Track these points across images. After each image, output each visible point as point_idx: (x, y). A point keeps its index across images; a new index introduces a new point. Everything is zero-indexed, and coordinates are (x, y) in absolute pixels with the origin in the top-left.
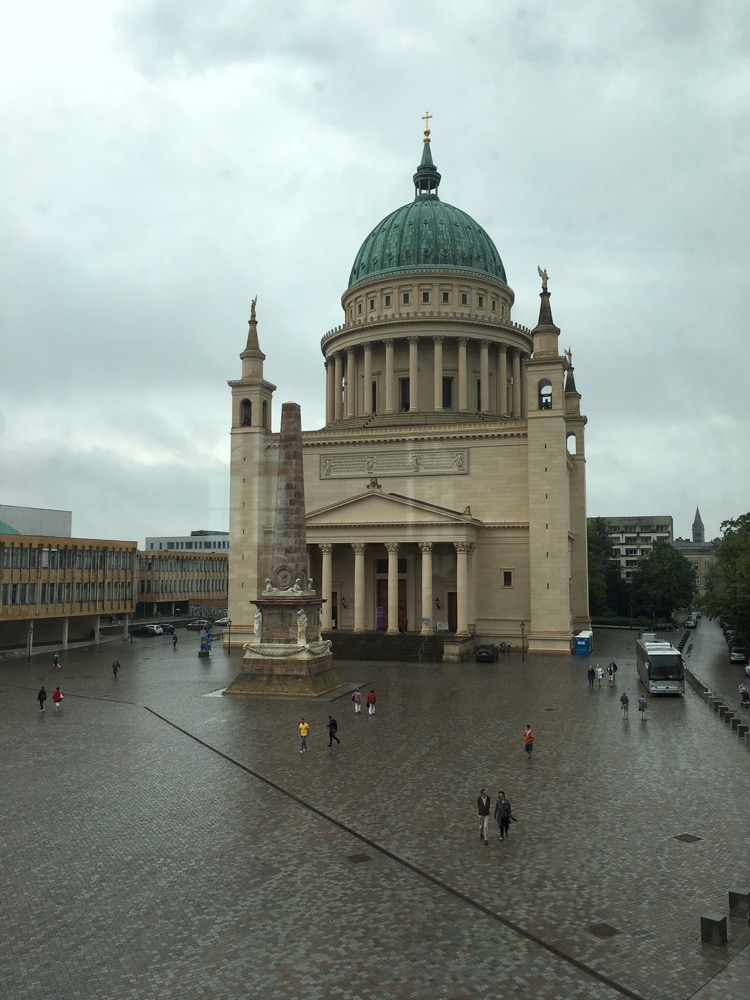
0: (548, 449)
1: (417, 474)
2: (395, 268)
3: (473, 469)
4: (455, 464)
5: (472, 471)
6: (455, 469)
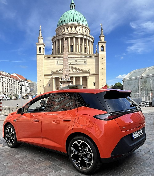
0: (103, 59)
1: (76, 64)
3: (87, 63)
6: (84, 63)
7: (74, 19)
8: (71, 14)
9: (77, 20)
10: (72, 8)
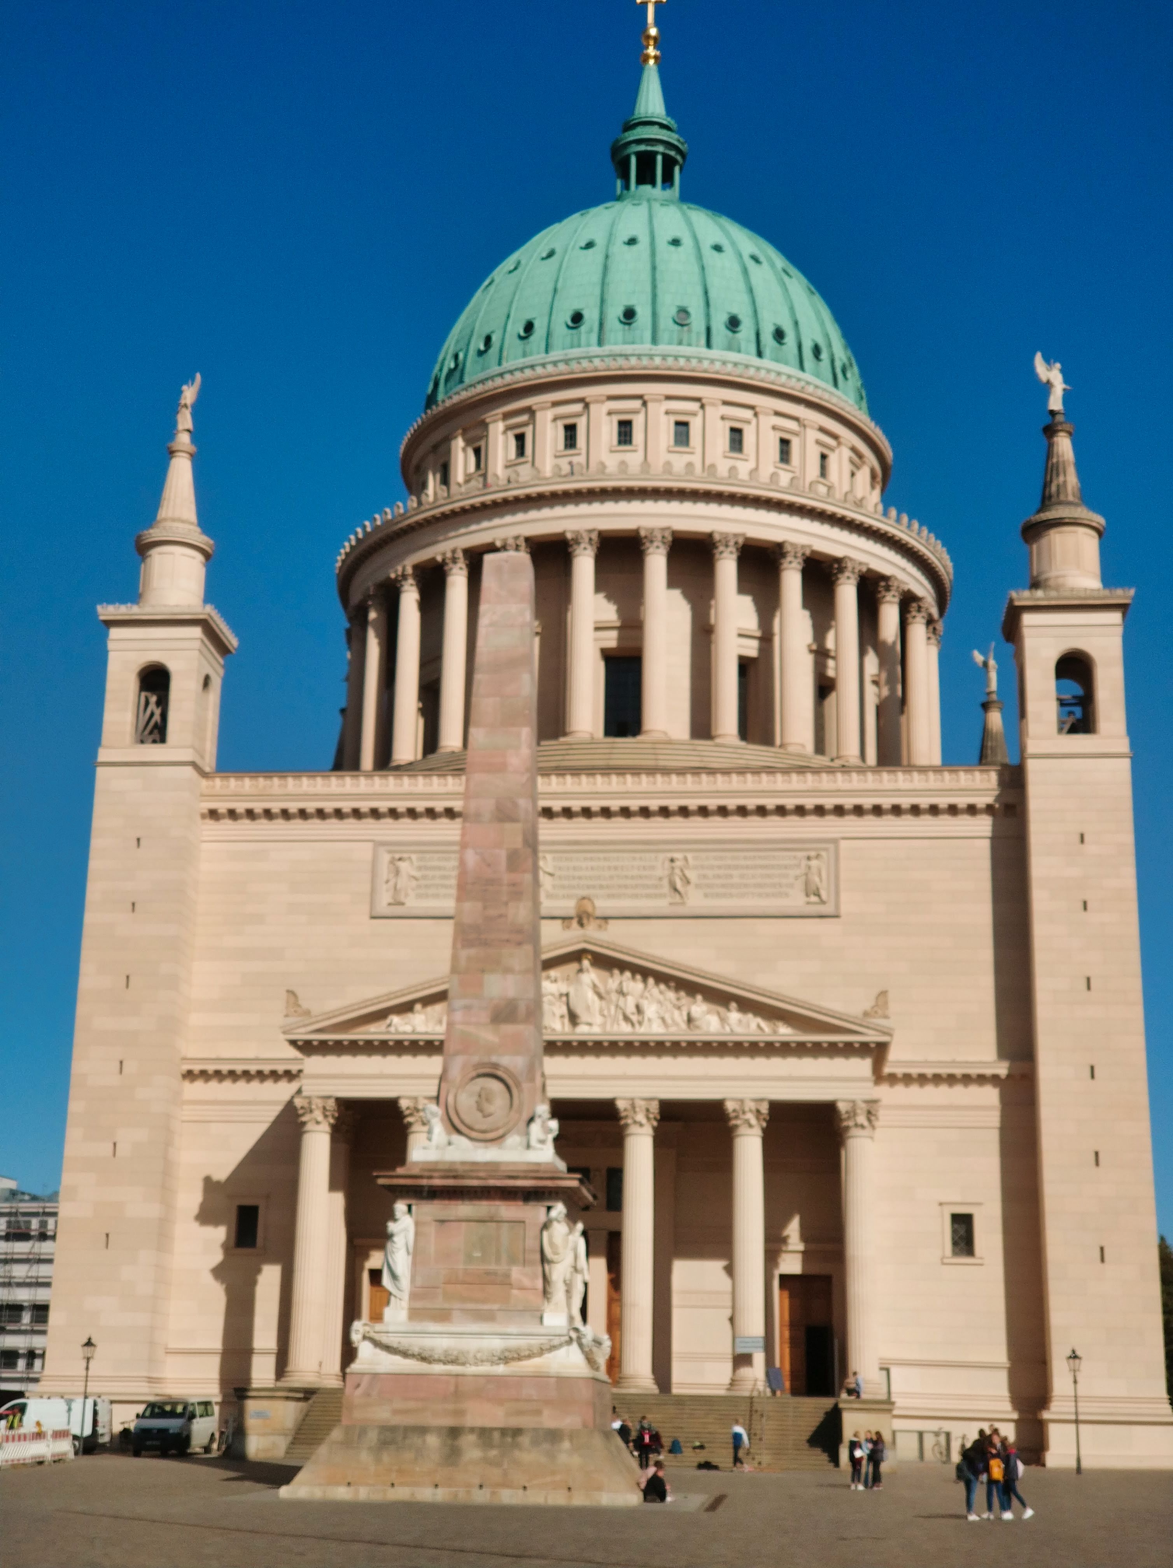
0: (1090, 848)
1: (681, 911)
2: (595, 350)
3: (849, 903)
4: (800, 885)
5: (844, 909)
6: (797, 901)
7: (668, 312)
8: (619, 249)
9: (697, 322)
10: (646, 177)
